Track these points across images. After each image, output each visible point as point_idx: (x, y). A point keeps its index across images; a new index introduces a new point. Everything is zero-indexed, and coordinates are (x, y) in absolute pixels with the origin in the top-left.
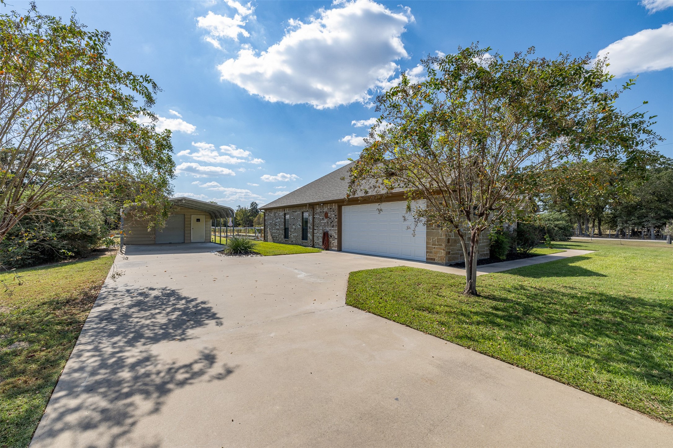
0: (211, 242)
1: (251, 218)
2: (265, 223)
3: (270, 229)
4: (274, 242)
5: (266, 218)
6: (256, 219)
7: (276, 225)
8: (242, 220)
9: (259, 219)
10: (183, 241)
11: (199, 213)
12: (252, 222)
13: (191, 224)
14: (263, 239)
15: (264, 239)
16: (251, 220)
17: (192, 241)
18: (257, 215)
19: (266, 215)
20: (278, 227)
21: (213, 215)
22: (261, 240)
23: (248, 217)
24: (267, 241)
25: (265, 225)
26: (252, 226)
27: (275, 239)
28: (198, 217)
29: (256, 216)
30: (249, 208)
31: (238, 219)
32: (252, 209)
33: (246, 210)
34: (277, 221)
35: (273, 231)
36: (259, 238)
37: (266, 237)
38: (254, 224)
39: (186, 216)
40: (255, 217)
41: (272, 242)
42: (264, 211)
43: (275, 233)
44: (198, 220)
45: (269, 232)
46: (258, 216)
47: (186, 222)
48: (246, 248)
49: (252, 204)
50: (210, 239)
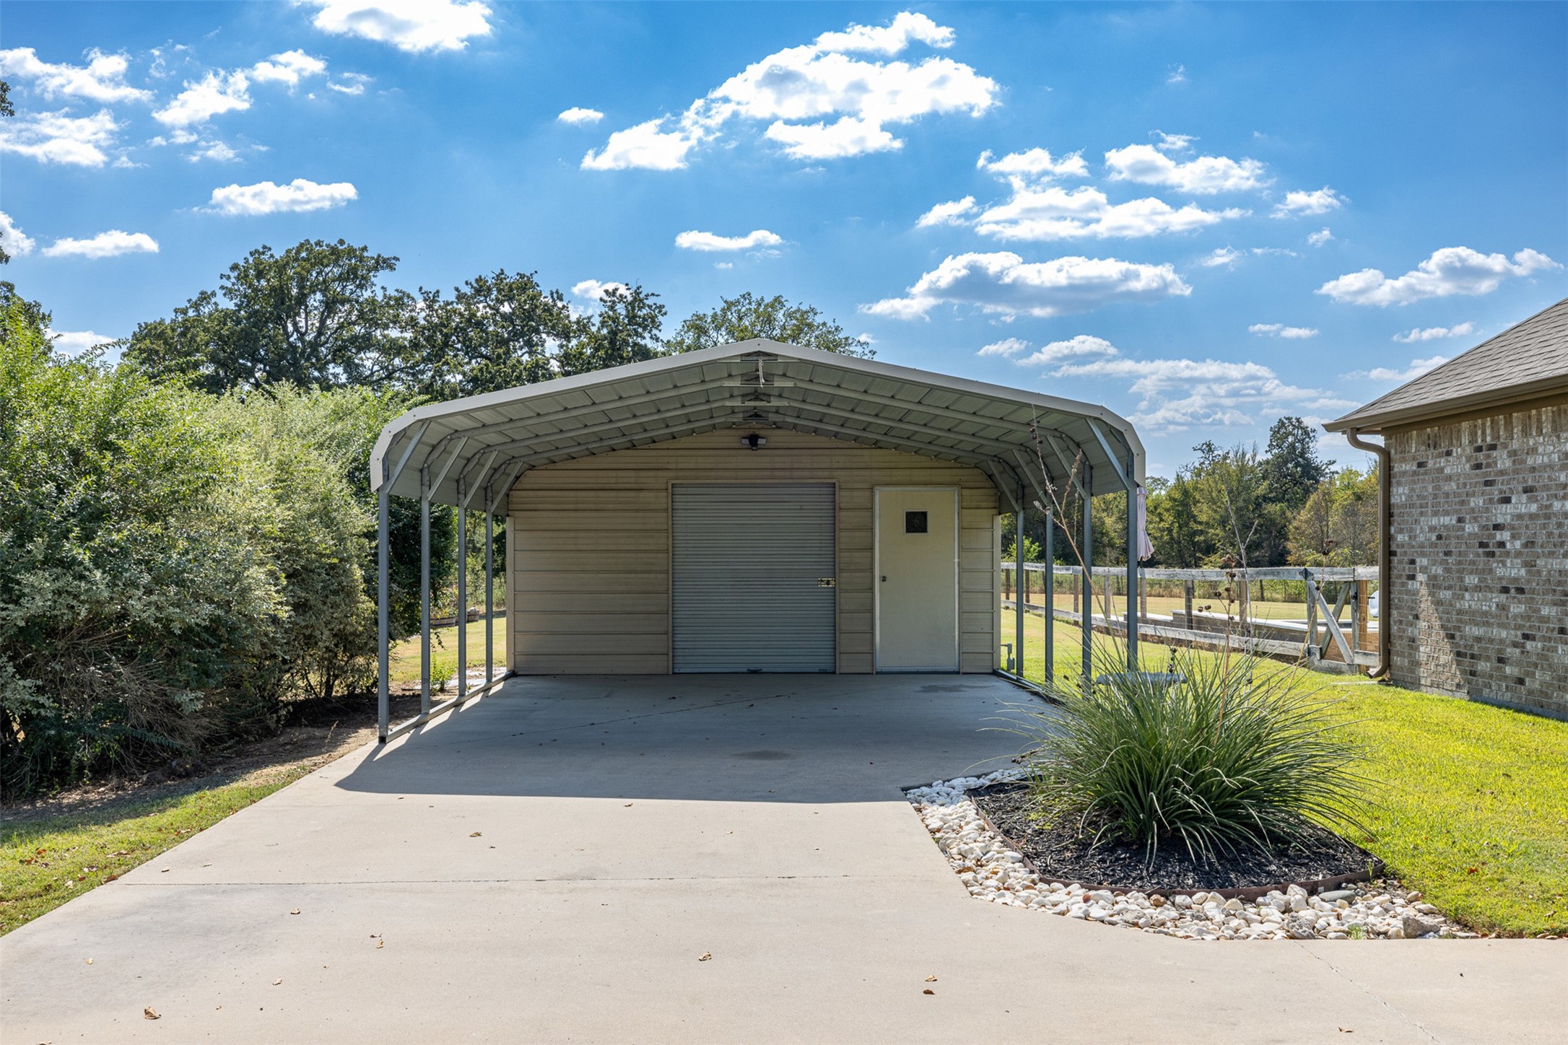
0: (996, 673)
1: (1272, 509)
2: (1388, 538)
3: (1434, 584)
4: (1475, 696)
5: (1400, 494)
6: (1304, 515)
7: (1490, 549)
8: (1223, 522)
9: (1320, 515)
10: (823, 662)
11: (919, 475)
12: (1282, 534)
13: (871, 549)
14: (1375, 664)
15: (1387, 665)
16: (1273, 522)
17: (881, 664)
18: (1307, 492)
19: (1398, 468)
20: (1513, 570)
21: (1007, 486)
22: (1364, 670)
23: (1258, 505)
24: (1412, 684)
25: (1389, 554)
26: (1279, 559)
27: (1482, 666)
28: (918, 499)
29: (1303, 500)
30: (1262, 456)
31: (1203, 518)
32: (1281, 462)
33: (1242, 469)
34: (1503, 514)
35: (1469, 601)
36: (1343, 647)
37: (1398, 645)
38: (1290, 545)
39: (844, 497)
40: (1298, 503)
41: (1461, 700)
42: (1379, 440)
43: (1482, 618)
44: (917, 522)
45: (1426, 605)
46: (1313, 498)
47: (844, 538)
48: (1226, 804)
49: (1280, 431)
50: (993, 653)
